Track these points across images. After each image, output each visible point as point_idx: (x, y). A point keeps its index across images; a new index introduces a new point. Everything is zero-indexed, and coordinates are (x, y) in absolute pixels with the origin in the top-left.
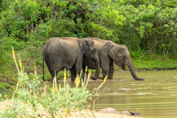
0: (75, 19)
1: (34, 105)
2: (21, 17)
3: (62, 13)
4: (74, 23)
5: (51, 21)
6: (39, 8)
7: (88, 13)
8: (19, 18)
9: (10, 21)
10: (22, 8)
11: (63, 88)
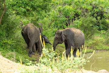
0: (96, 17)
1: (52, 68)
2: (62, 16)
3: (90, 13)
4: (96, 20)
5: (82, 19)
6: (74, 11)
7: (105, 14)
8: (61, 17)
9: (56, 18)
10: (63, 10)
11: (70, 58)
